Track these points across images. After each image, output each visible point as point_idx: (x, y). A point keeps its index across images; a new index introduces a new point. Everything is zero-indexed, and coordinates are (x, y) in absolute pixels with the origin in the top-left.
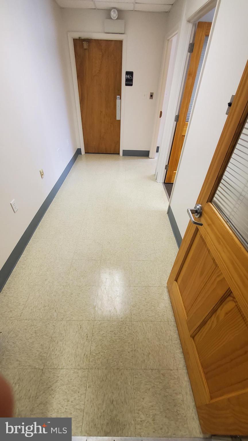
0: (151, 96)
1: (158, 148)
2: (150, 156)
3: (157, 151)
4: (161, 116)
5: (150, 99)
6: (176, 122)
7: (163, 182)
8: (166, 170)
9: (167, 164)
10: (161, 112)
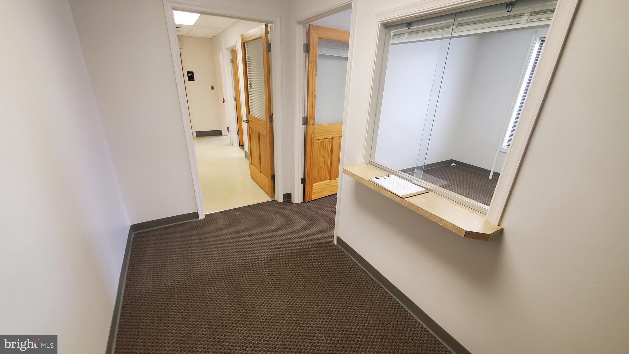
0: (212, 88)
1: (228, 128)
2: (223, 134)
3: (229, 131)
4: (224, 102)
5: (212, 90)
6: (235, 102)
7: (239, 145)
8: (238, 135)
9: (238, 131)
10: (223, 99)
